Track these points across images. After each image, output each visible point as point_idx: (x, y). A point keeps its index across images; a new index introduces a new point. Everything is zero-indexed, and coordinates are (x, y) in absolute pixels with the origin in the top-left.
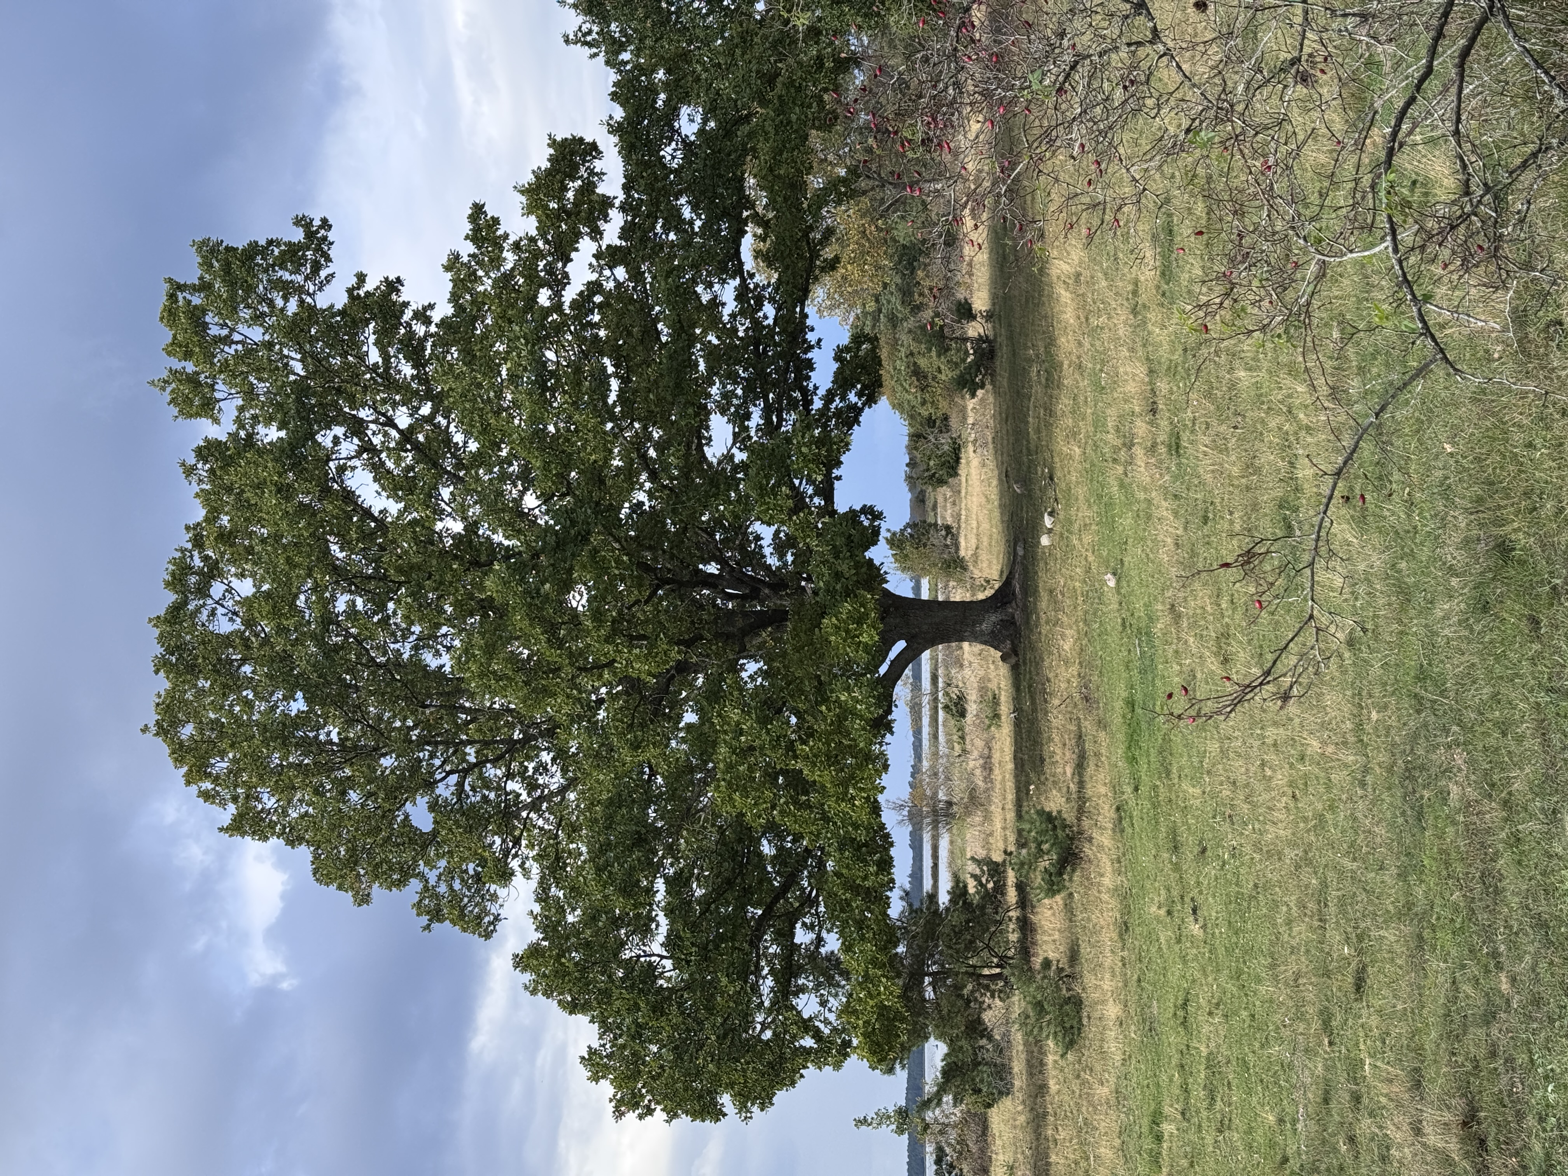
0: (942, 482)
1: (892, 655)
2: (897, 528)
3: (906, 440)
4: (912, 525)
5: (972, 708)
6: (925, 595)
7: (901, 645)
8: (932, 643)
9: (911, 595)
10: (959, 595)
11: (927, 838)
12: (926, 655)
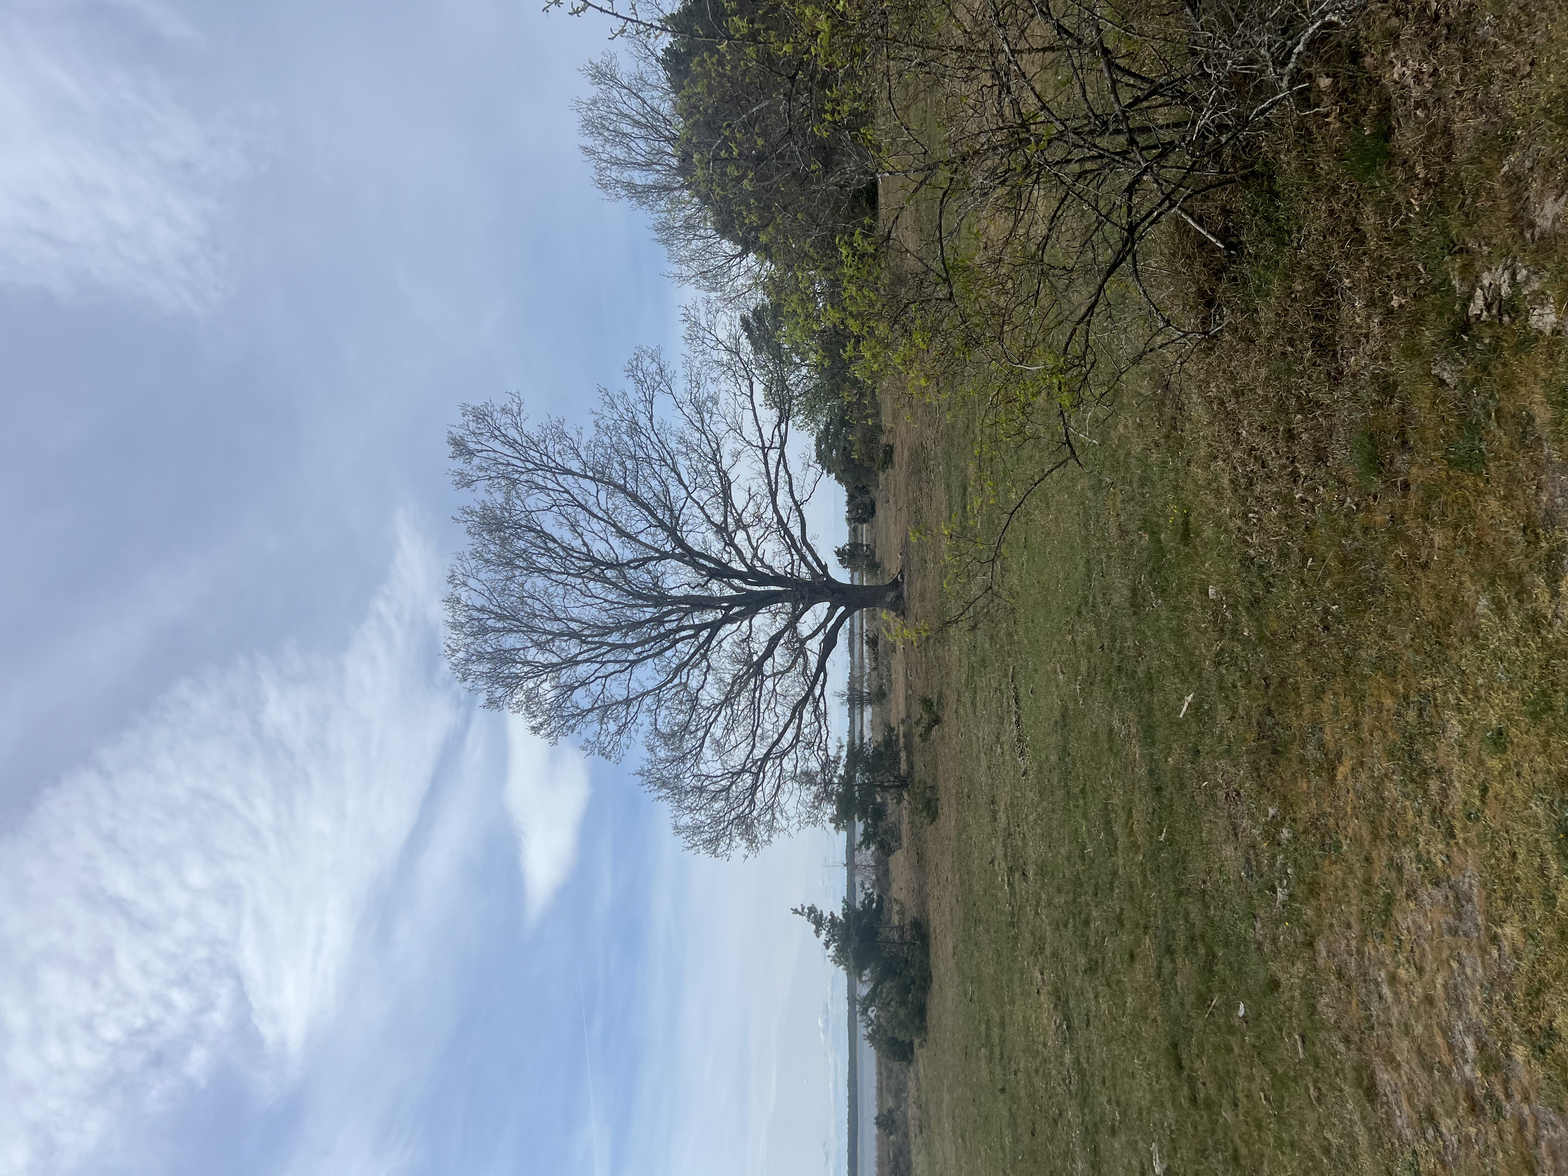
0: (864, 521)
1: (837, 615)
2: (841, 546)
3: (846, 499)
4: (850, 545)
5: (881, 643)
6: (856, 583)
7: (842, 609)
8: (859, 607)
9: (849, 582)
10: (873, 583)
11: (857, 711)
12: (857, 614)
